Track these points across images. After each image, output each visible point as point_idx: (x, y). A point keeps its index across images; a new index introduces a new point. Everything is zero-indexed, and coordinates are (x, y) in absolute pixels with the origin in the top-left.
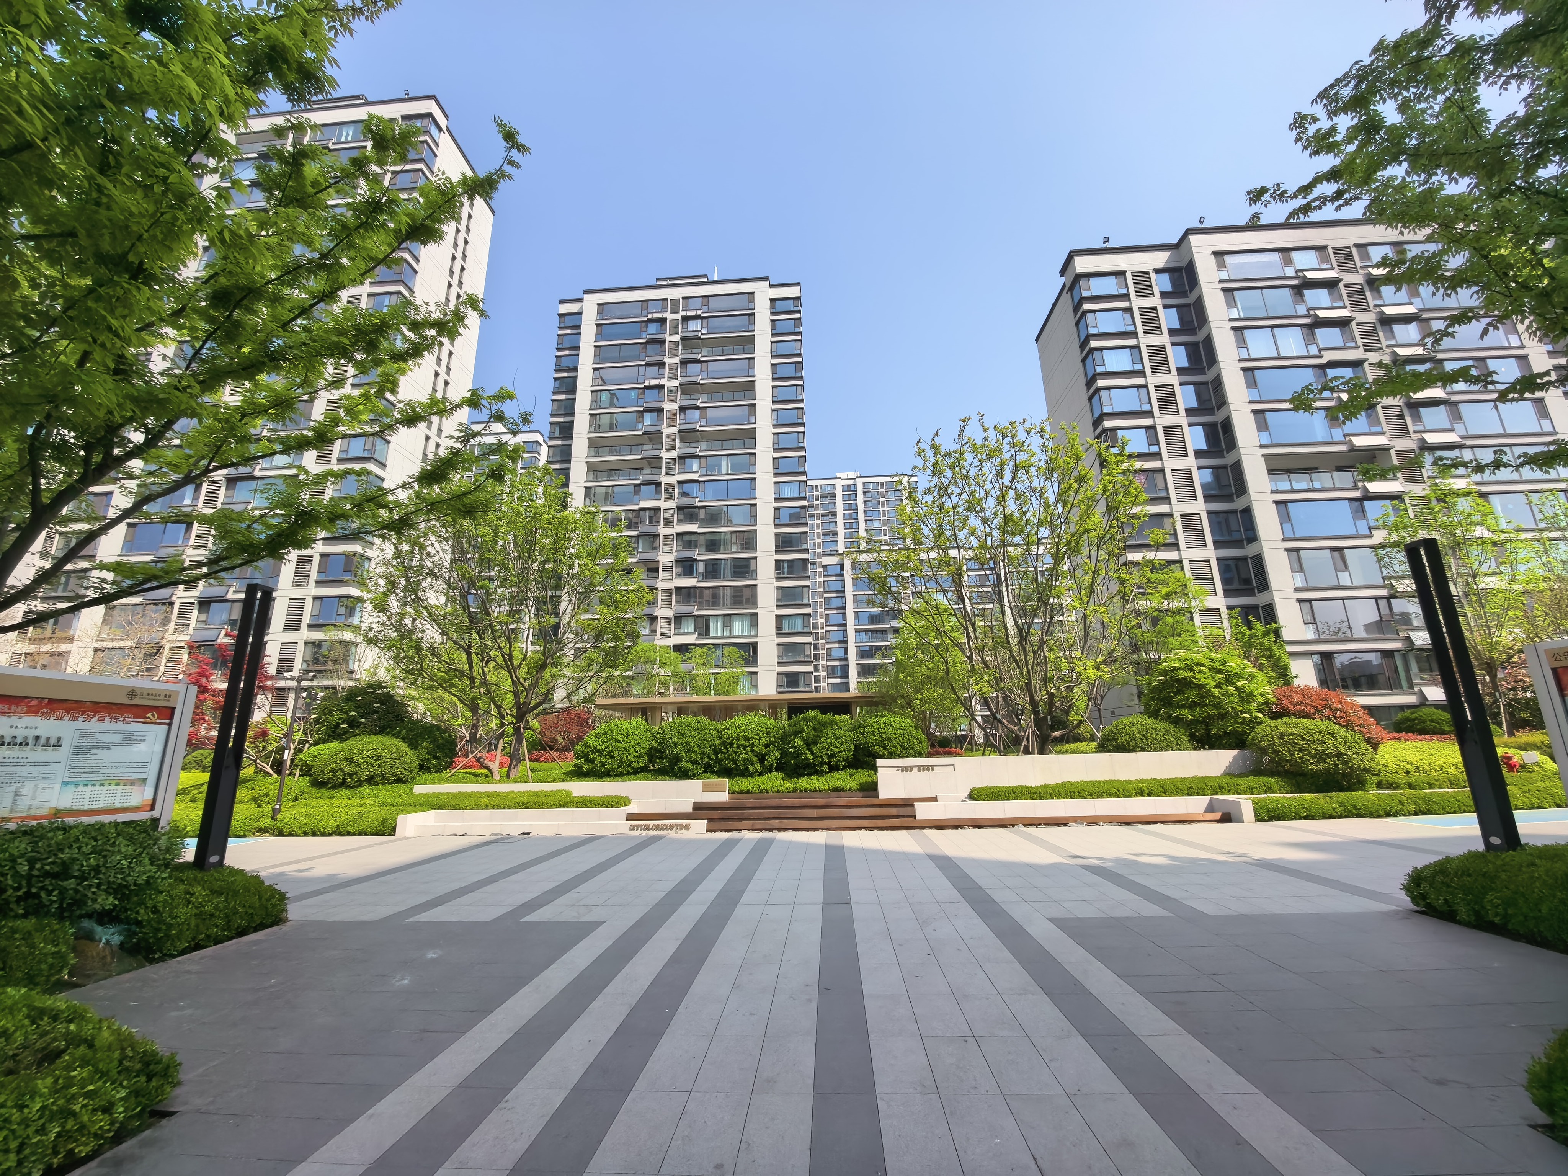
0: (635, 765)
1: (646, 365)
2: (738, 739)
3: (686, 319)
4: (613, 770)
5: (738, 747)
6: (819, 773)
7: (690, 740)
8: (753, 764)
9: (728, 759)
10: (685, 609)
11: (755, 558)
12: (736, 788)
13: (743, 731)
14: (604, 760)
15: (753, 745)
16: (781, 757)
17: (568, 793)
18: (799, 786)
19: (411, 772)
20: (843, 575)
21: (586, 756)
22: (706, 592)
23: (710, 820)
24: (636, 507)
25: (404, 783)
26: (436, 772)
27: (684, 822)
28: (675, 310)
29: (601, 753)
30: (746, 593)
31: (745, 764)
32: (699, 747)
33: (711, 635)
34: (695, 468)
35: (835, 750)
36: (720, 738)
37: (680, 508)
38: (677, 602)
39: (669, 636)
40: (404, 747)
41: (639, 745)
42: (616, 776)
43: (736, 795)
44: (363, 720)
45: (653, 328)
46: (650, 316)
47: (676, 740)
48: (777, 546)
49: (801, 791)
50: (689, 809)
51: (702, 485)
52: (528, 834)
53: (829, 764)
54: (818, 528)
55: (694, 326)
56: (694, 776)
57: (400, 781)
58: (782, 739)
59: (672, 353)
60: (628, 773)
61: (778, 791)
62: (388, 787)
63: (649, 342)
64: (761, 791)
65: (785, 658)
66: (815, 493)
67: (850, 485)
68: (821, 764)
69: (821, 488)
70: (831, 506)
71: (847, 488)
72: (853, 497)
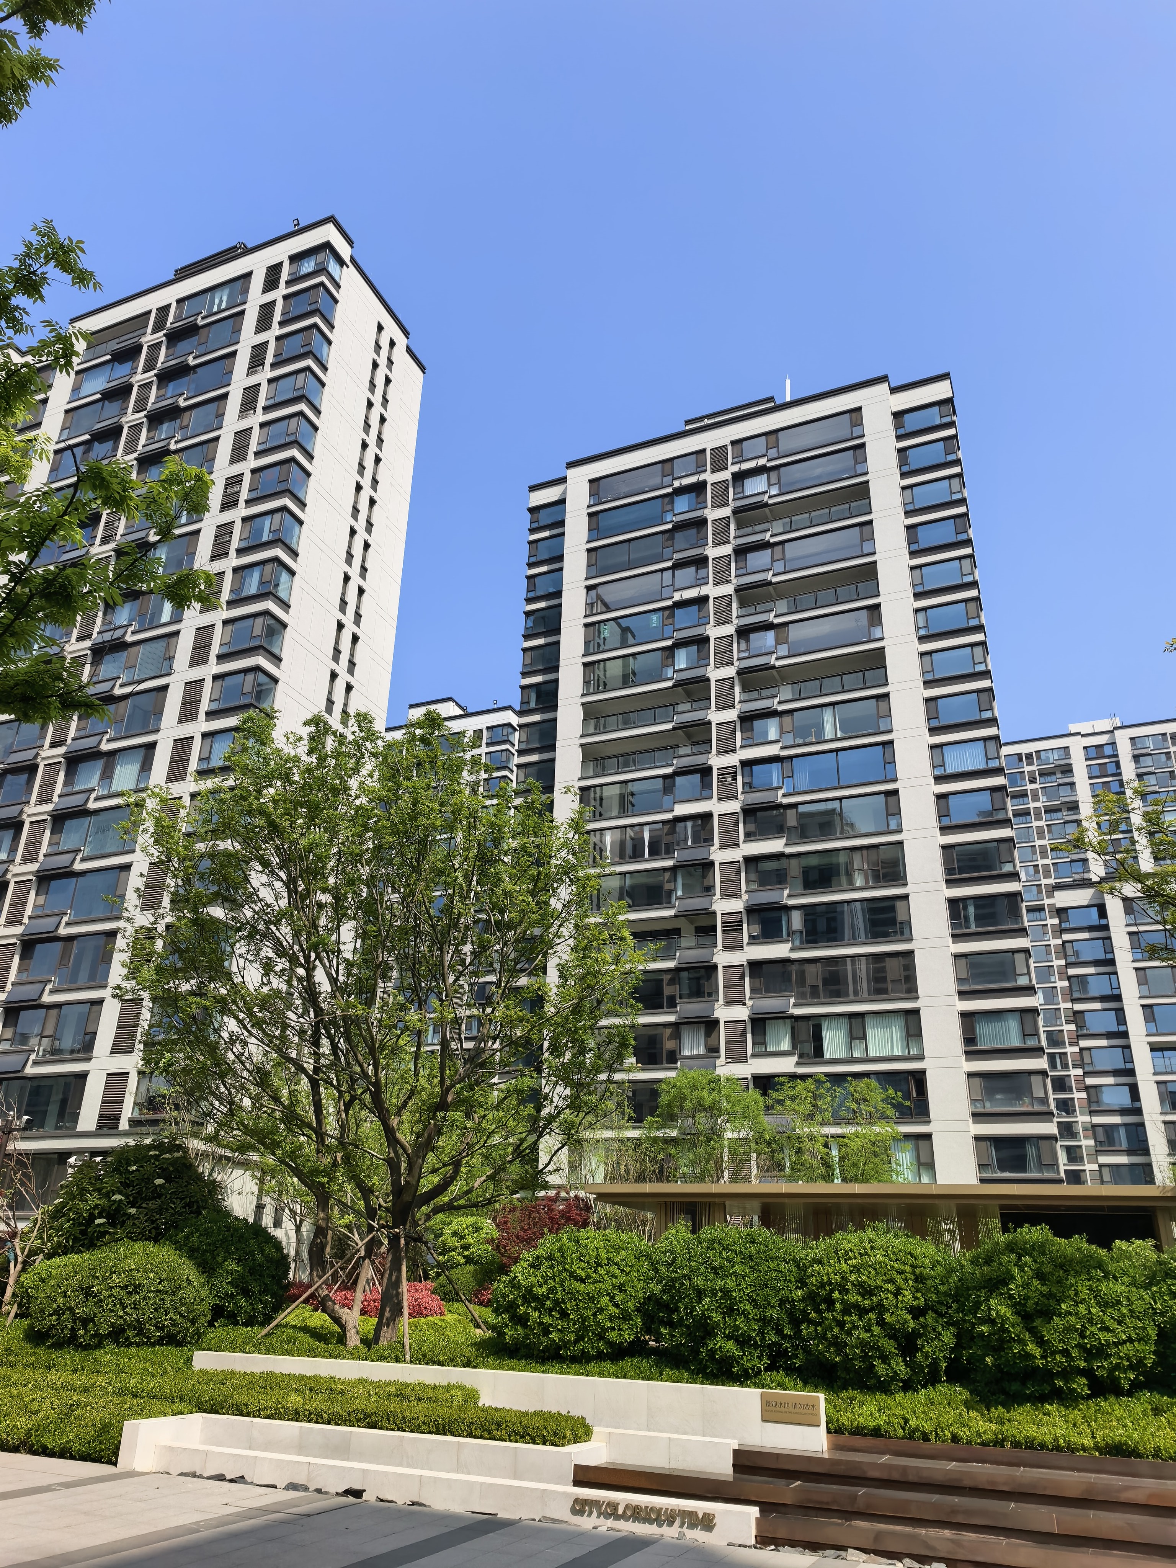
0: (612, 1335)
1: (677, 566)
2: (844, 1291)
3: (739, 477)
4: (566, 1344)
5: (846, 1311)
6: (1067, 1399)
7: (730, 1283)
8: (885, 1359)
9: (823, 1337)
10: (770, 1004)
11: (906, 897)
12: (845, 1419)
13: (856, 1269)
14: (547, 1320)
15: (880, 1308)
16: (959, 1346)
17: (471, 1396)
18: (1008, 1429)
19: (193, 1322)
20: (1106, 928)
21: (511, 1307)
22: (811, 969)
23: (766, 1508)
24: (668, 816)
25: (179, 1344)
26: (246, 1325)
27: (700, 1506)
28: (719, 465)
29: (540, 1300)
30: (893, 968)
31: (865, 1357)
32: (753, 1301)
33: (828, 1054)
34: (773, 735)
35: (1103, 1336)
36: (802, 1283)
37: (749, 812)
38: (752, 990)
39: (741, 1058)
40: (188, 1270)
41: (621, 1288)
42: (574, 1359)
43: (846, 1438)
44: (133, 1211)
45: (682, 504)
46: (677, 484)
47: (699, 1281)
48: (949, 870)
49: (1016, 1445)
50: (723, 1468)
51: (787, 765)
52: (357, 1494)
53: (1088, 1373)
54: (1041, 835)
55: (756, 486)
56: (743, 1378)
57: (172, 1340)
58: (956, 1298)
59: (719, 538)
60: (600, 1357)
61: (955, 1439)
62: (146, 1351)
63: (679, 527)
64: (911, 1435)
65: (988, 1104)
66: (1027, 769)
67: (1101, 746)
68: (1067, 1374)
69: (1038, 758)
70: (1064, 791)
71: (1094, 752)
72: (1111, 769)
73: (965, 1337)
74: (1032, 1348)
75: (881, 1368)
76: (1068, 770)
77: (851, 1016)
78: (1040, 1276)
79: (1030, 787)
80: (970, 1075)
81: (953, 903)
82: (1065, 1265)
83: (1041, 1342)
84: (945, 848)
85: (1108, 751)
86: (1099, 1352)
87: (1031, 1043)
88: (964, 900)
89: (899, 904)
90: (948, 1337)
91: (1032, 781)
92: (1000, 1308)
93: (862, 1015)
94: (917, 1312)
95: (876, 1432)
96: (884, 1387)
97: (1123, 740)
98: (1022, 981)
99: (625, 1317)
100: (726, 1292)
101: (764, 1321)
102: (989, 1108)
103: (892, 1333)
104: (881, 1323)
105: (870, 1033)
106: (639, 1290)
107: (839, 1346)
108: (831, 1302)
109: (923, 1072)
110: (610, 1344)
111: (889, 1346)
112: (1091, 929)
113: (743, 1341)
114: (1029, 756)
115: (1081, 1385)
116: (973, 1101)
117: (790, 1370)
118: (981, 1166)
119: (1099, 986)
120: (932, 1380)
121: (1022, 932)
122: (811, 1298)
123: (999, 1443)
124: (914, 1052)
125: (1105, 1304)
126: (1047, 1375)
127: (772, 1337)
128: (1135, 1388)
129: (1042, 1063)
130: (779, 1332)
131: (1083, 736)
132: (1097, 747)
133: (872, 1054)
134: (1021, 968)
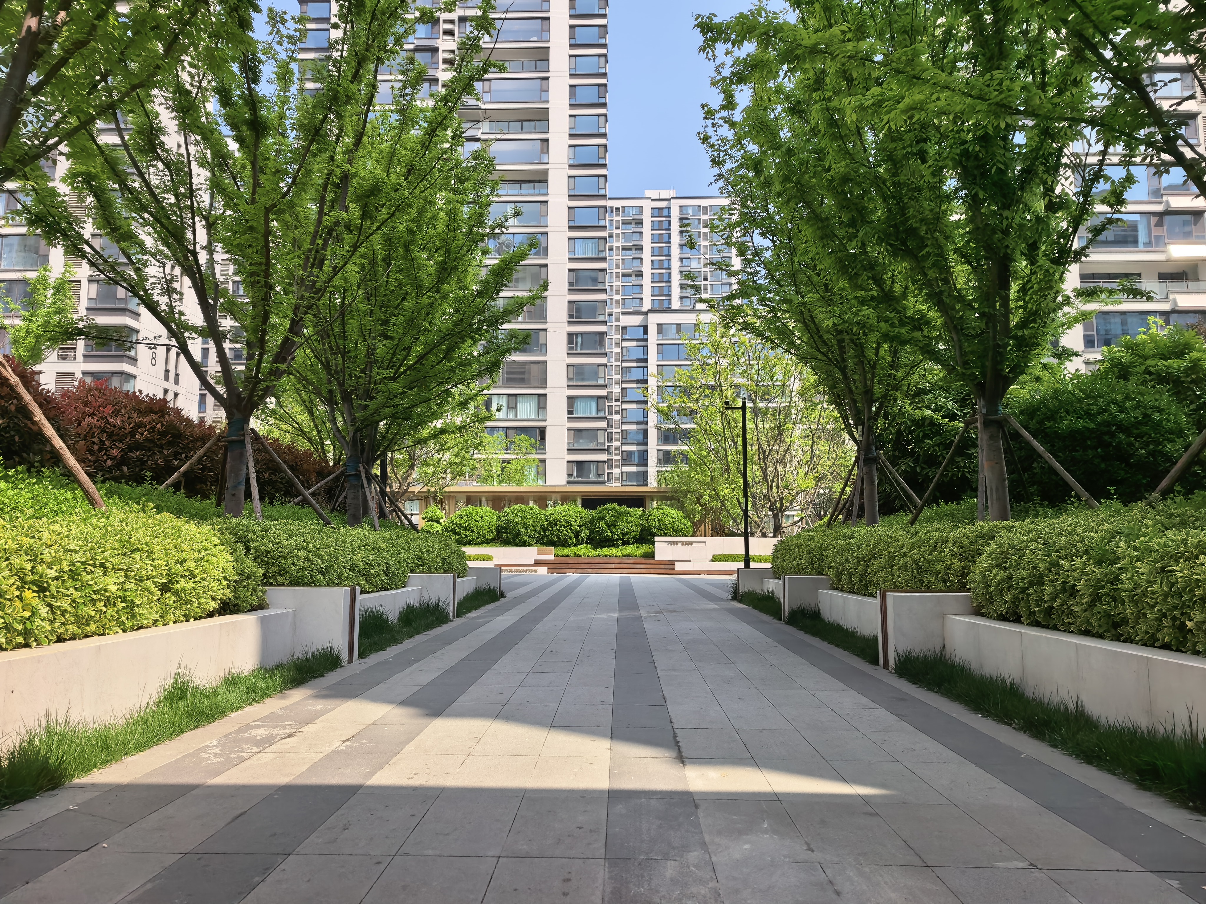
0: (488, 537)
2: (560, 521)
5: (561, 527)
6: (615, 545)
7: (526, 521)
8: (570, 538)
9: (553, 534)
12: (559, 553)
13: (564, 516)
14: (467, 533)
15: (570, 526)
16: (590, 534)
18: (602, 553)
20: (646, 340)
23: (548, 568)
27: (532, 569)
30: (535, 370)
31: (565, 538)
32: (533, 526)
35: (627, 531)
41: (490, 524)
42: (475, 544)
43: (560, 558)
45: (421, 31)
47: (516, 521)
50: (533, 562)
53: (623, 540)
56: (529, 545)
58: (590, 522)
60: (483, 543)
61: (588, 555)
64: (576, 556)
65: (575, 445)
66: (615, 218)
67: (662, 209)
68: (617, 540)
69: (623, 212)
70: (636, 237)
71: (658, 212)
72: (666, 226)
73: (592, 532)
74: (610, 534)
75: (570, 541)
76: (640, 223)
77: (509, 395)
78: (614, 516)
79: (615, 231)
80: (568, 430)
81: (570, 335)
82: (620, 513)
83: (612, 532)
84: (569, 302)
85: (665, 213)
86: (626, 534)
87: (601, 414)
88: (576, 334)
89: (542, 334)
90: (587, 533)
91: (617, 227)
92: (602, 524)
93: (515, 395)
94: (580, 526)
95: (568, 556)
96: (569, 546)
97: (675, 205)
98: (601, 382)
99: (492, 531)
100: (525, 523)
101: (535, 530)
102: (576, 447)
103: (573, 532)
104: (571, 529)
105: (518, 405)
106: (496, 524)
107: (558, 537)
108: (556, 525)
109: (545, 428)
110: (487, 540)
111: (572, 535)
112: (638, 340)
113: (530, 536)
114: (618, 209)
115: (620, 542)
116: (568, 443)
117: (542, 544)
118: (569, 476)
119: (637, 374)
120: (582, 544)
121: (604, 354)
122: (550, 524)
123: (599, 556)
124: (541, 417)
125: (628, 523)
126: (613, 540)
127: (537, 535)
128: (633, 543)
129: (604, 425)
130: (539, 533)
131: (653, 200)
132: (660, 209)
133: (518, 417)
134: (601, 375)
